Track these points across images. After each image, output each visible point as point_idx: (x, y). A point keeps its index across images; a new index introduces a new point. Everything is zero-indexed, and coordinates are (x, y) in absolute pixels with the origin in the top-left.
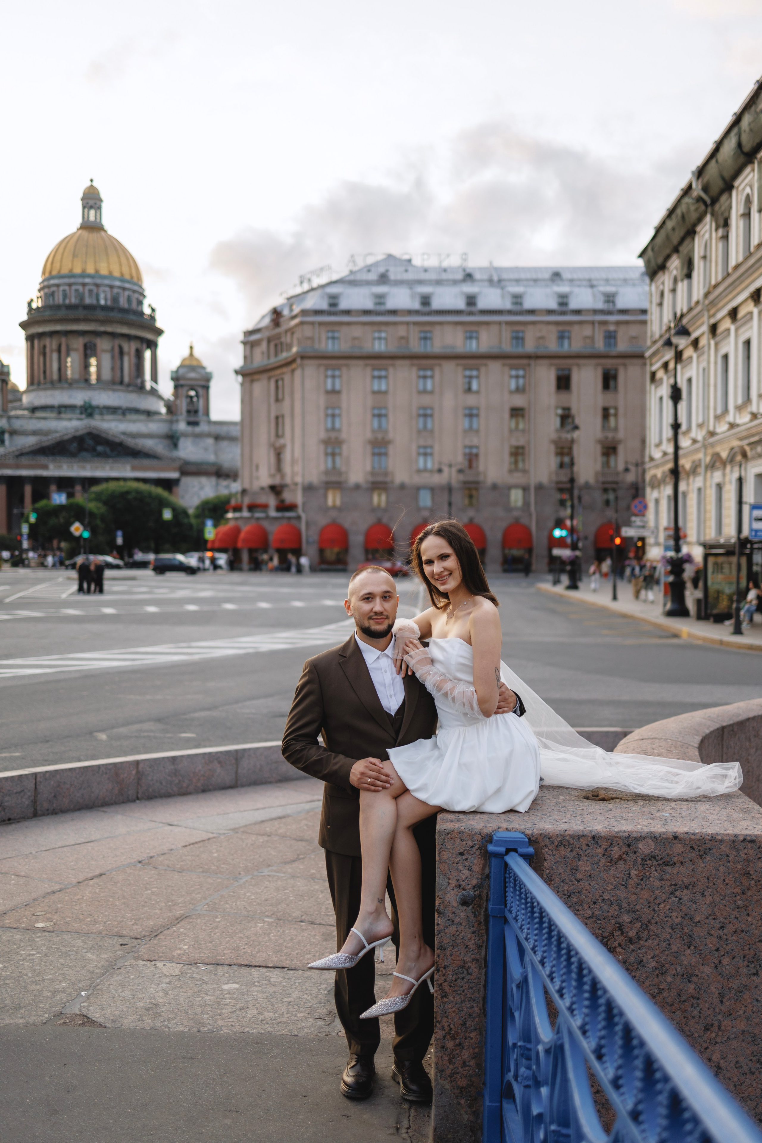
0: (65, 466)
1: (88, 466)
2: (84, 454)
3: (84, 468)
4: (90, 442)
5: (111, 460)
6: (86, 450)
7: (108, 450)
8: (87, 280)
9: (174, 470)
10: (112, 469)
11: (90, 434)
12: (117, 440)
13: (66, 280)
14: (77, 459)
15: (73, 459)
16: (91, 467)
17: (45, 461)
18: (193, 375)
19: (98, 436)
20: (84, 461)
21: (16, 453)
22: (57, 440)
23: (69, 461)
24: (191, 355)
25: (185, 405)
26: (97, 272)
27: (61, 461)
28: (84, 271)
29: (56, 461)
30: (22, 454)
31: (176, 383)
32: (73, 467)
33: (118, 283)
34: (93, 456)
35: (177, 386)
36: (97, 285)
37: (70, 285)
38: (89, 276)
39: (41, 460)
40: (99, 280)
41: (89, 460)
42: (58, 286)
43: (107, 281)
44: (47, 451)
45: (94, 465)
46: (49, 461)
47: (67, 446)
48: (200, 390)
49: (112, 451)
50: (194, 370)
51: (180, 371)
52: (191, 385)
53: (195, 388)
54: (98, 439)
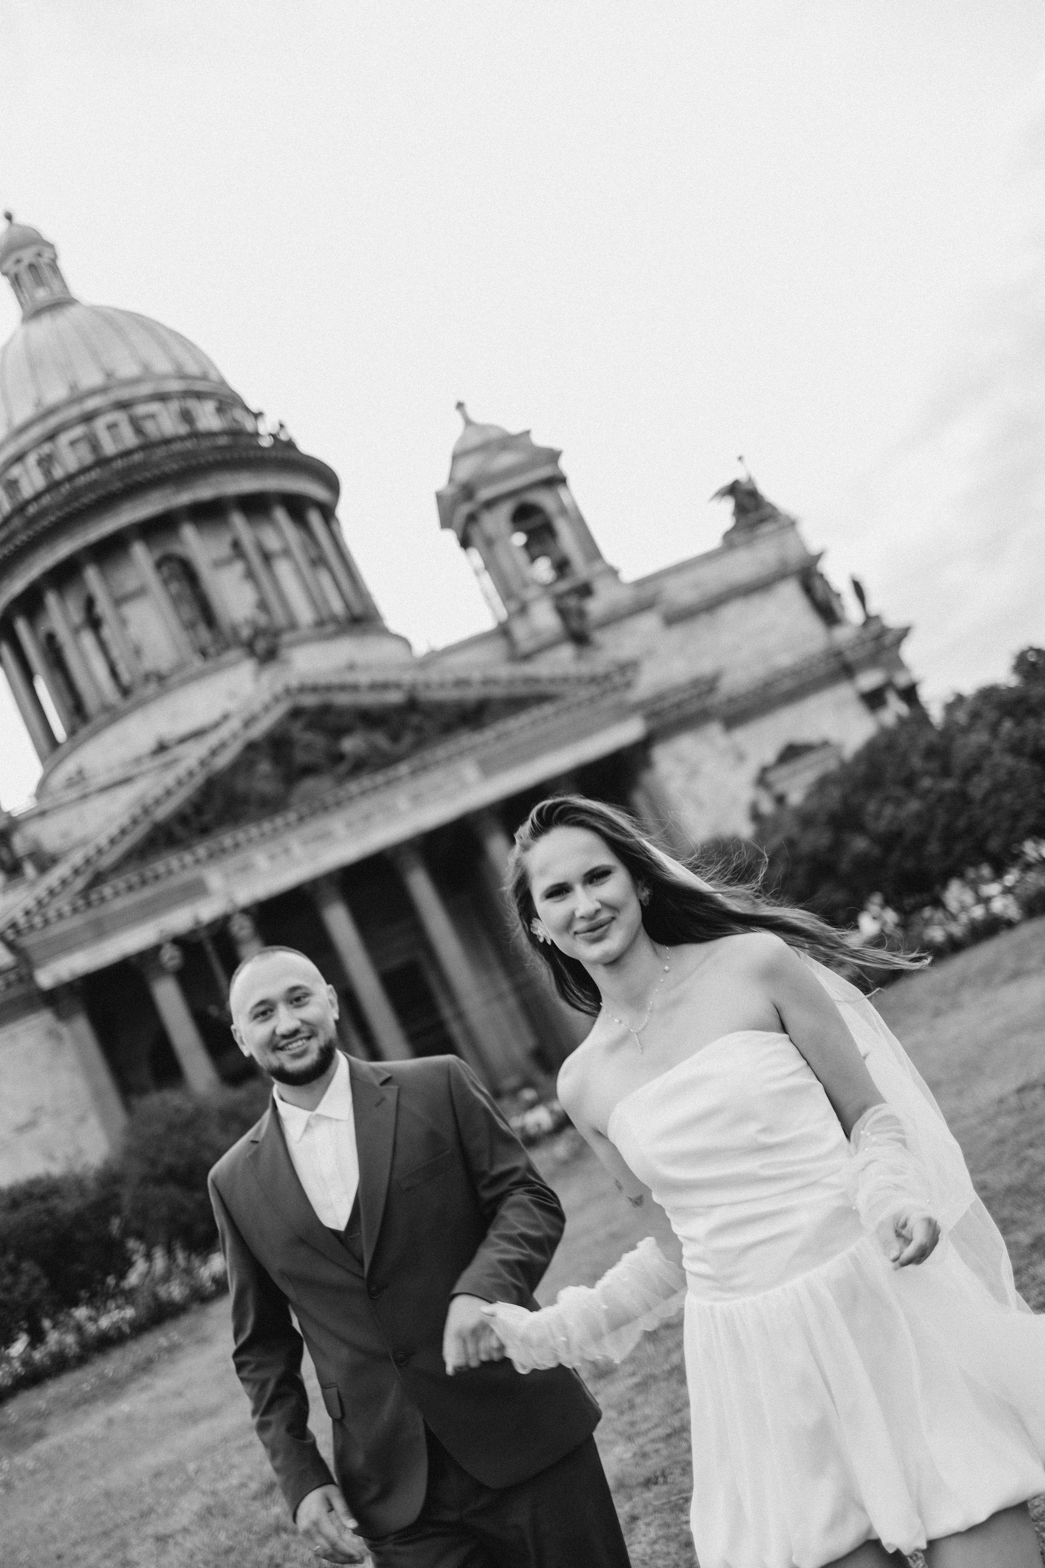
0: (260, 859)
1: (336, 823)
2: (309, 784)
3: (325, 837)
5: (403, 769)
6: (309, 770)
7: (381, 740)
8: (91, 404)
10: (417, 799)
11: (296, 713)
12: (395, 697)
13: (36, 432)
14: (292, 816)
15: (279, 821)
16: (349, 825)
17: (184, 867)
18: (506, 460)
19: (326, 710)
20: (313, 813)
21: (80, 883)
22: (199, 779)
23: (263, 835)
24: (468, 422)
25: (522, 558)
26: (109, 375)
27: (237, 846)
28: (73, 387)
29: (223, 851)
30: (98, 879)
31: (465, 509)
32: (287, 851)
33: (175, 386)
34: (341, 781)
35: (472, 518)
36: (123, 405)
37: (51, 437)
38: (93, 392)
39: (170, 872)
40: (124, 394)
41: (329, 799)
42: (19, 458)
43: (146, 389)
44: (179, 831)
45: (353, 812)
46: (197, 861)
47: (241, 784)
48: (544, 499)
49: (395, 738)
50: (504, 448)
51: (466, 469)
52: (512, 494)
53: (529, 498)
54: (327, 720)
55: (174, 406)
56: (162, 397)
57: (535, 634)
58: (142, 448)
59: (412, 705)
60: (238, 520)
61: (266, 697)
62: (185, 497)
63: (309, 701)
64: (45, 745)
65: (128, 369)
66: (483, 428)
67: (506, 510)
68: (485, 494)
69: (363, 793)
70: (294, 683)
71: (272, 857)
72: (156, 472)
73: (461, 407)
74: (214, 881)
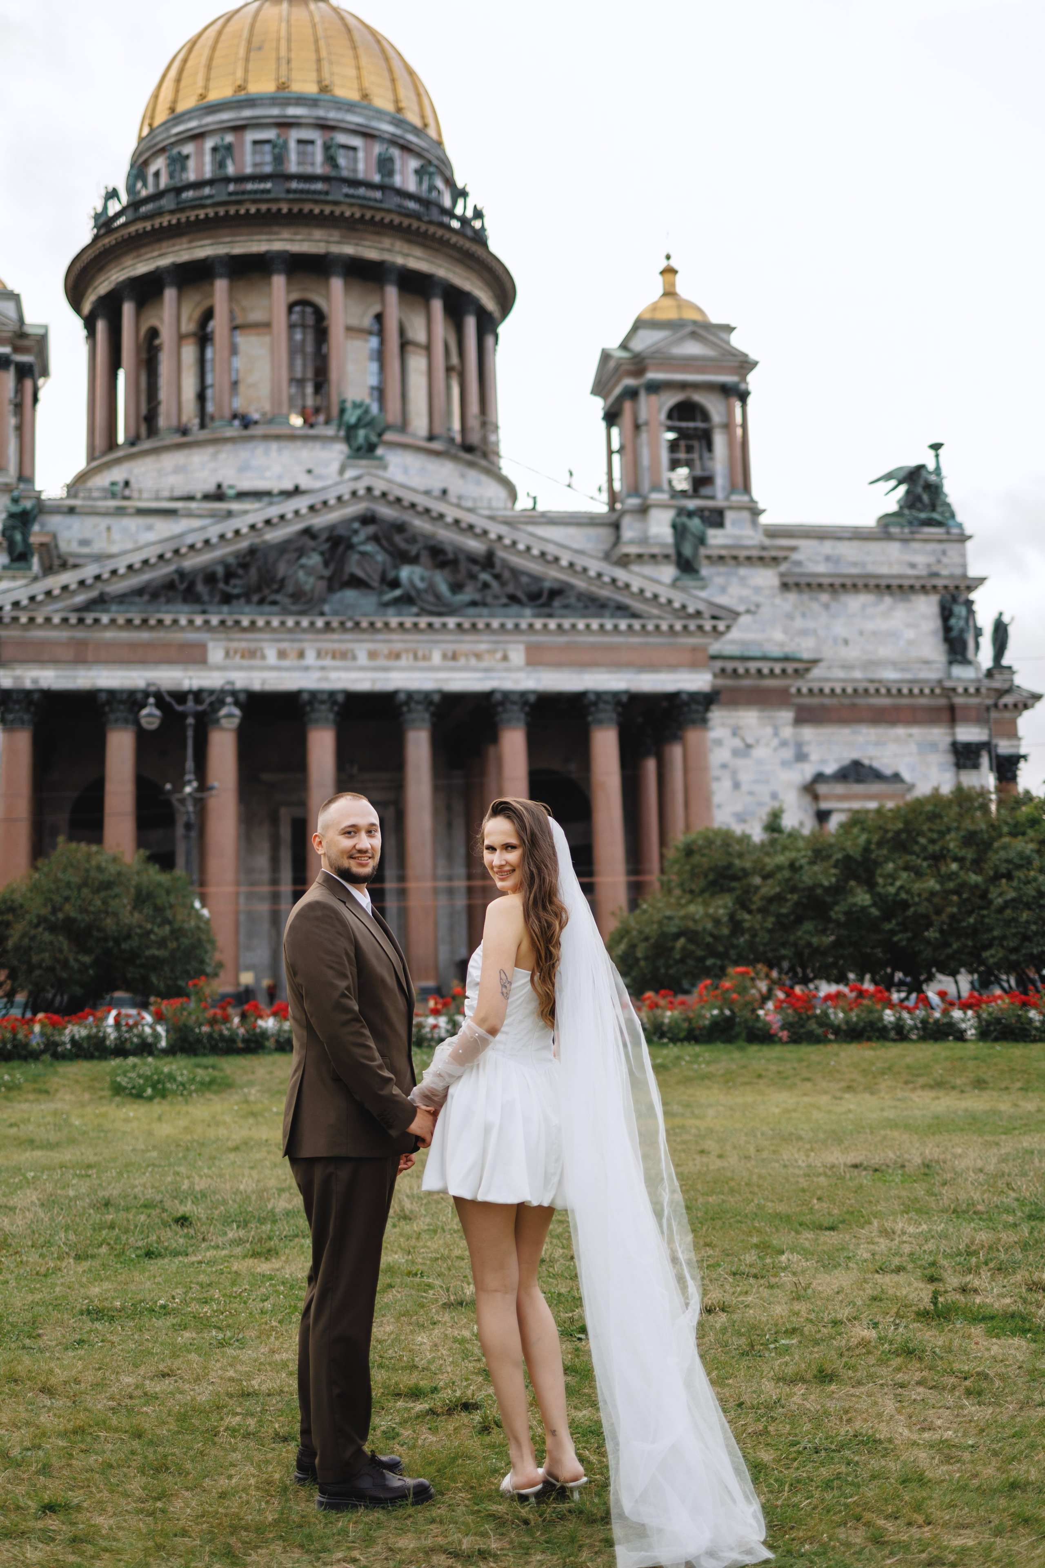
0: (270, 649)
1: (361, 650)
2: (348, 598)
3: (344, 654)
4: (369, 550)
5: (450, 625)
6: (356, 582)
7: (441, 582)
9: (694, 666)
11: (368, 519)
12: (475, 545)
14: (320, 623)
15: (305, 623)
16: (372, 655)
18: (693, 349)
19: (400, 528)
20: (344, 628)
21: (80, 598)
22: (244, 544)
23: (285, 628)
24: (670, 293)
25: (665, 456)
26: (324, 89)
27: (253, 626)
28: (283, 85)
30: (101, 602)
31: (630, 381)
32: (301, 655)
33: (388, 128)
34: (382, 606)
35: (632, 394)
36: (327, 127)
37: (240, 128)
38: (301, 101)
39: (178, 626)
40: (334, 116)
41: (364, 622)
42: (197, 136)
43: (356, 120)
44: (203, 590)
45: (382, 644)
46: (207, 625)
47: (282, 569)
48: (713, 407)
49: (456, 587)
50: (694, 335)
51: (644, 342)
52: (683, 386)
53: (698, 397)
54: (398, 539)
55: (378, 149)
56: (371, 136)
57: (644, 540)
58: (326, 178)
59: (488, 561)
60: (394, 292)
61: (345, 491)
63: (386, 512)
64: (100, 442)
65: (346, 92)
66: (682, 304)
67: (671, 399)
70: (379, 487)
71: (282, 654)
73: (669, 271)
74: (216, 653)
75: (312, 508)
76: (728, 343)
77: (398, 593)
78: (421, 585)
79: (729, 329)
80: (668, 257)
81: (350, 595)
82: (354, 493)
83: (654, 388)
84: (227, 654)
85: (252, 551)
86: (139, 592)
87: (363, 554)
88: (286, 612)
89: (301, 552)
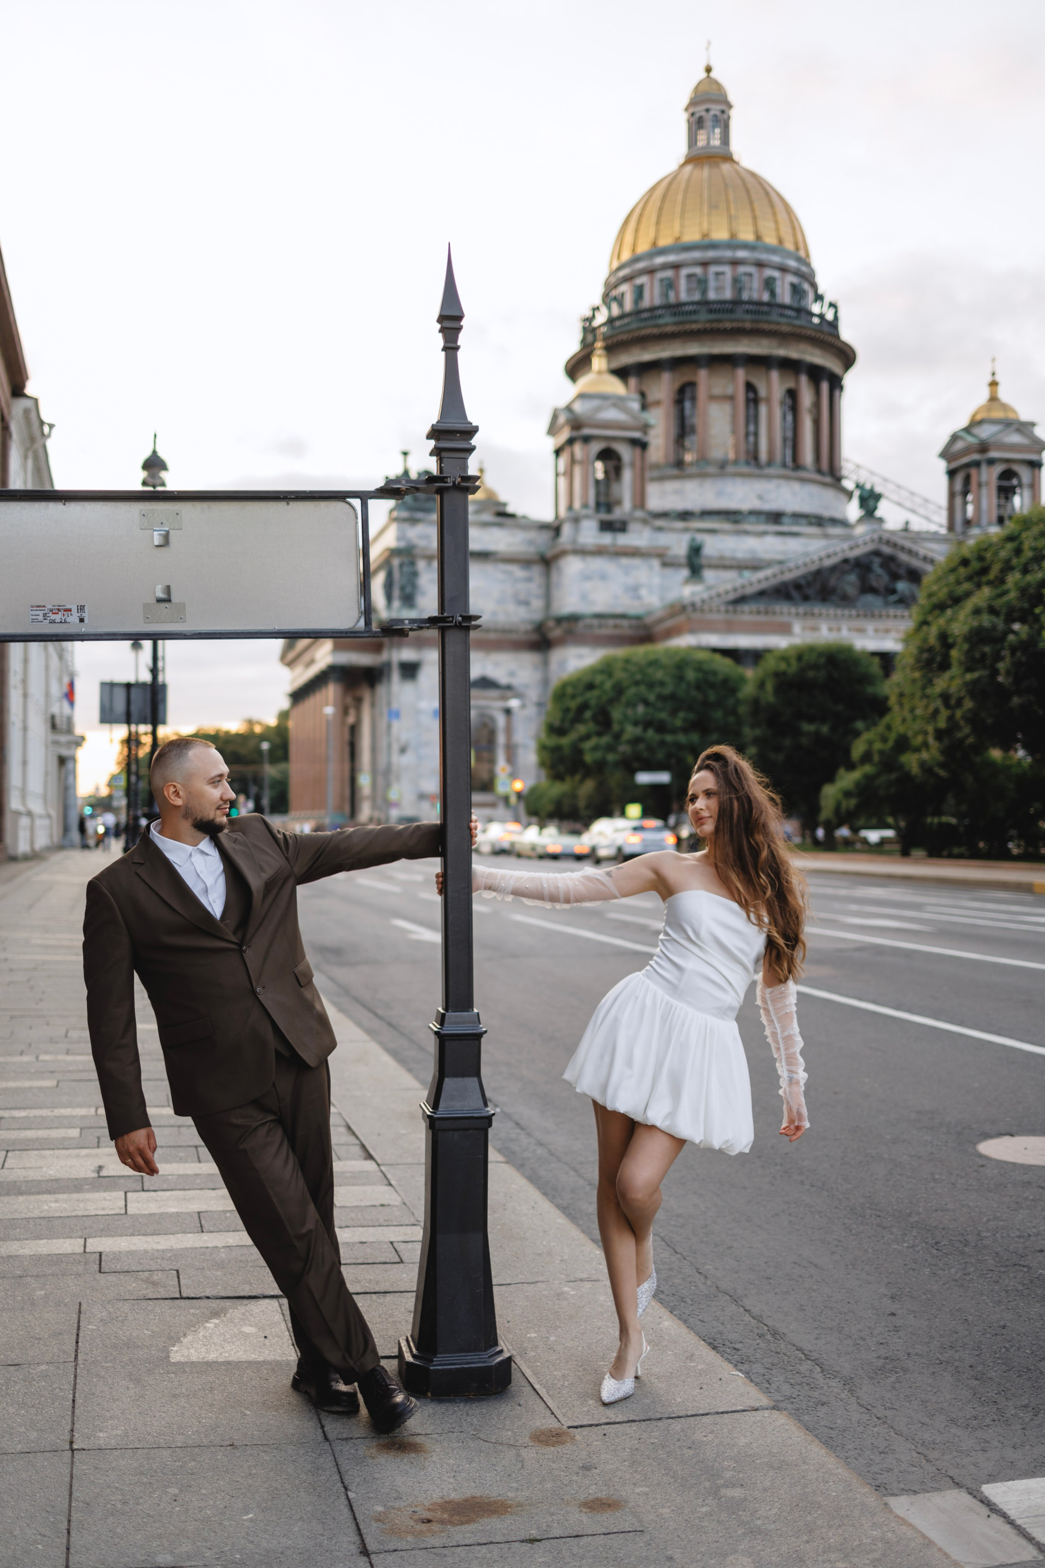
0: (824, 627)
1: (870, 626)
3: (862, 631)
4: (879, 572)
6: (873, 590)
8: (741, 253)
11: (877, 553)
13: (697, 255)
14: (854, 612)
15: (846, 612)
16: (876, 631)
17: (789, 614)
18: (1015, 438)
19: (892, 559)
20: (865, 616)
21: (732, 596)
22: (813, 568)
23: (836, 615)
24: (993, 399)
26: (758, 238)
27: (820, 615)
28: (733, 236)
29: (813, 615)
30: (743, 599)
31: (976, 457)
32: (839, 629)
33: (792, 264)
34: (887, 604)
35: (977, 464)
36: (760, 265)
37: (705, 264)
38: (745, 246)
39: (782, 613)
40: (764, 257)
41: (876, 612)
42: (676, 267)
43: (776, 259)
44: (794, 593)
45: (882, 625)
46: (797, 614)
47: (833, 581)
48: (1025, 474)
50: (1018, 431)
51: (985, 432)
52: (1007, 461)
53: (1016, 468)
54: (893, 566)
55: (791, 278)
56: (783, 269)
58: (768, 304)
60: (804, 380)
61: (868, 538)
62: (782, 352)
63: (887, 550)
65: (770, 239)
66: (1005, 407)
67: (998, 469)
68: (993, 454)
69: (895, 617)
70: (886, 536)
71: (831, 630)
72: (773, 327)
73: (994, 384)
74: (797, 628)
75: (851, 549)
76: (1032, 433)
77: (893, 598)
78: (907, 592)
79: (1033, 424)
80: (993, 374)
81: (870, 598)
82: (873, 541)
83: (991, 462)
84: (804, 629)
85: (818, 573)
86: (762, 594)
87: (879, 576)
88: (837, 606)
89: (844, 573)
